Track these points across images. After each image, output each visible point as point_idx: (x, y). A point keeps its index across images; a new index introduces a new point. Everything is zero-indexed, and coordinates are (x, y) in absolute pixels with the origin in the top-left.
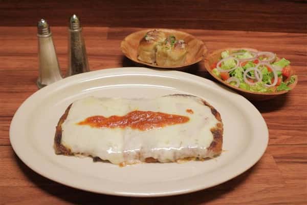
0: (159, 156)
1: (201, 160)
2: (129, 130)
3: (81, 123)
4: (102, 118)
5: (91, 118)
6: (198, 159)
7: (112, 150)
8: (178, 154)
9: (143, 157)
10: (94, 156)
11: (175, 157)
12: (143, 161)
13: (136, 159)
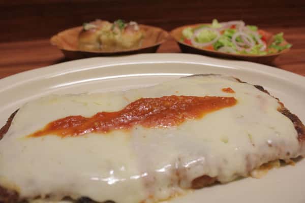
0: (220, 169)
1: (289, 163)
2: (139, 130)
3: (38, 134)
4: (80, 119)
5: (57, 121)
6: (283, 162)
7: (115, 176)
8: (253, 159)
9: (185, 177)
10: (76, 197)
11: (248, 166)
12: (187, 188)
13: (172, 185)
